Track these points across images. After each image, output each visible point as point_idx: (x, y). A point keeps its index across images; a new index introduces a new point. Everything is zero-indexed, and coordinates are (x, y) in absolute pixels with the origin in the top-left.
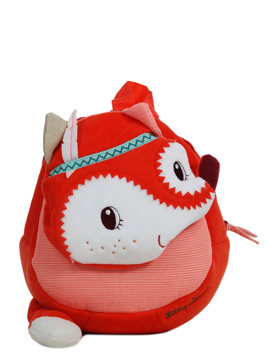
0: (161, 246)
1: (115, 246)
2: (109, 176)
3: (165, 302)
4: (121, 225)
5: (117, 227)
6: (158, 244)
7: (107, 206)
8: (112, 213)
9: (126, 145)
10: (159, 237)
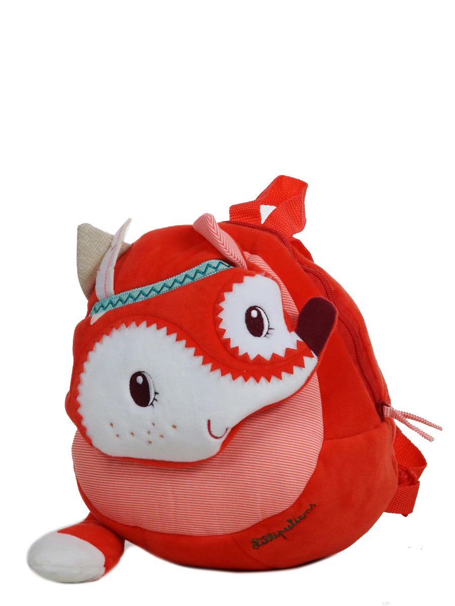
0: (213, 436)
1: (149, 432)
2: (144, 324)
3: (245, 523)
4: (156, 400)
5: (152, 404)
6: (208, 433)
7: (137, 371)
8: (145, 381)
9: (180, 277)
10: (209, 422)
